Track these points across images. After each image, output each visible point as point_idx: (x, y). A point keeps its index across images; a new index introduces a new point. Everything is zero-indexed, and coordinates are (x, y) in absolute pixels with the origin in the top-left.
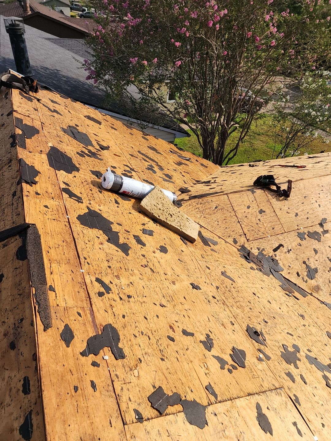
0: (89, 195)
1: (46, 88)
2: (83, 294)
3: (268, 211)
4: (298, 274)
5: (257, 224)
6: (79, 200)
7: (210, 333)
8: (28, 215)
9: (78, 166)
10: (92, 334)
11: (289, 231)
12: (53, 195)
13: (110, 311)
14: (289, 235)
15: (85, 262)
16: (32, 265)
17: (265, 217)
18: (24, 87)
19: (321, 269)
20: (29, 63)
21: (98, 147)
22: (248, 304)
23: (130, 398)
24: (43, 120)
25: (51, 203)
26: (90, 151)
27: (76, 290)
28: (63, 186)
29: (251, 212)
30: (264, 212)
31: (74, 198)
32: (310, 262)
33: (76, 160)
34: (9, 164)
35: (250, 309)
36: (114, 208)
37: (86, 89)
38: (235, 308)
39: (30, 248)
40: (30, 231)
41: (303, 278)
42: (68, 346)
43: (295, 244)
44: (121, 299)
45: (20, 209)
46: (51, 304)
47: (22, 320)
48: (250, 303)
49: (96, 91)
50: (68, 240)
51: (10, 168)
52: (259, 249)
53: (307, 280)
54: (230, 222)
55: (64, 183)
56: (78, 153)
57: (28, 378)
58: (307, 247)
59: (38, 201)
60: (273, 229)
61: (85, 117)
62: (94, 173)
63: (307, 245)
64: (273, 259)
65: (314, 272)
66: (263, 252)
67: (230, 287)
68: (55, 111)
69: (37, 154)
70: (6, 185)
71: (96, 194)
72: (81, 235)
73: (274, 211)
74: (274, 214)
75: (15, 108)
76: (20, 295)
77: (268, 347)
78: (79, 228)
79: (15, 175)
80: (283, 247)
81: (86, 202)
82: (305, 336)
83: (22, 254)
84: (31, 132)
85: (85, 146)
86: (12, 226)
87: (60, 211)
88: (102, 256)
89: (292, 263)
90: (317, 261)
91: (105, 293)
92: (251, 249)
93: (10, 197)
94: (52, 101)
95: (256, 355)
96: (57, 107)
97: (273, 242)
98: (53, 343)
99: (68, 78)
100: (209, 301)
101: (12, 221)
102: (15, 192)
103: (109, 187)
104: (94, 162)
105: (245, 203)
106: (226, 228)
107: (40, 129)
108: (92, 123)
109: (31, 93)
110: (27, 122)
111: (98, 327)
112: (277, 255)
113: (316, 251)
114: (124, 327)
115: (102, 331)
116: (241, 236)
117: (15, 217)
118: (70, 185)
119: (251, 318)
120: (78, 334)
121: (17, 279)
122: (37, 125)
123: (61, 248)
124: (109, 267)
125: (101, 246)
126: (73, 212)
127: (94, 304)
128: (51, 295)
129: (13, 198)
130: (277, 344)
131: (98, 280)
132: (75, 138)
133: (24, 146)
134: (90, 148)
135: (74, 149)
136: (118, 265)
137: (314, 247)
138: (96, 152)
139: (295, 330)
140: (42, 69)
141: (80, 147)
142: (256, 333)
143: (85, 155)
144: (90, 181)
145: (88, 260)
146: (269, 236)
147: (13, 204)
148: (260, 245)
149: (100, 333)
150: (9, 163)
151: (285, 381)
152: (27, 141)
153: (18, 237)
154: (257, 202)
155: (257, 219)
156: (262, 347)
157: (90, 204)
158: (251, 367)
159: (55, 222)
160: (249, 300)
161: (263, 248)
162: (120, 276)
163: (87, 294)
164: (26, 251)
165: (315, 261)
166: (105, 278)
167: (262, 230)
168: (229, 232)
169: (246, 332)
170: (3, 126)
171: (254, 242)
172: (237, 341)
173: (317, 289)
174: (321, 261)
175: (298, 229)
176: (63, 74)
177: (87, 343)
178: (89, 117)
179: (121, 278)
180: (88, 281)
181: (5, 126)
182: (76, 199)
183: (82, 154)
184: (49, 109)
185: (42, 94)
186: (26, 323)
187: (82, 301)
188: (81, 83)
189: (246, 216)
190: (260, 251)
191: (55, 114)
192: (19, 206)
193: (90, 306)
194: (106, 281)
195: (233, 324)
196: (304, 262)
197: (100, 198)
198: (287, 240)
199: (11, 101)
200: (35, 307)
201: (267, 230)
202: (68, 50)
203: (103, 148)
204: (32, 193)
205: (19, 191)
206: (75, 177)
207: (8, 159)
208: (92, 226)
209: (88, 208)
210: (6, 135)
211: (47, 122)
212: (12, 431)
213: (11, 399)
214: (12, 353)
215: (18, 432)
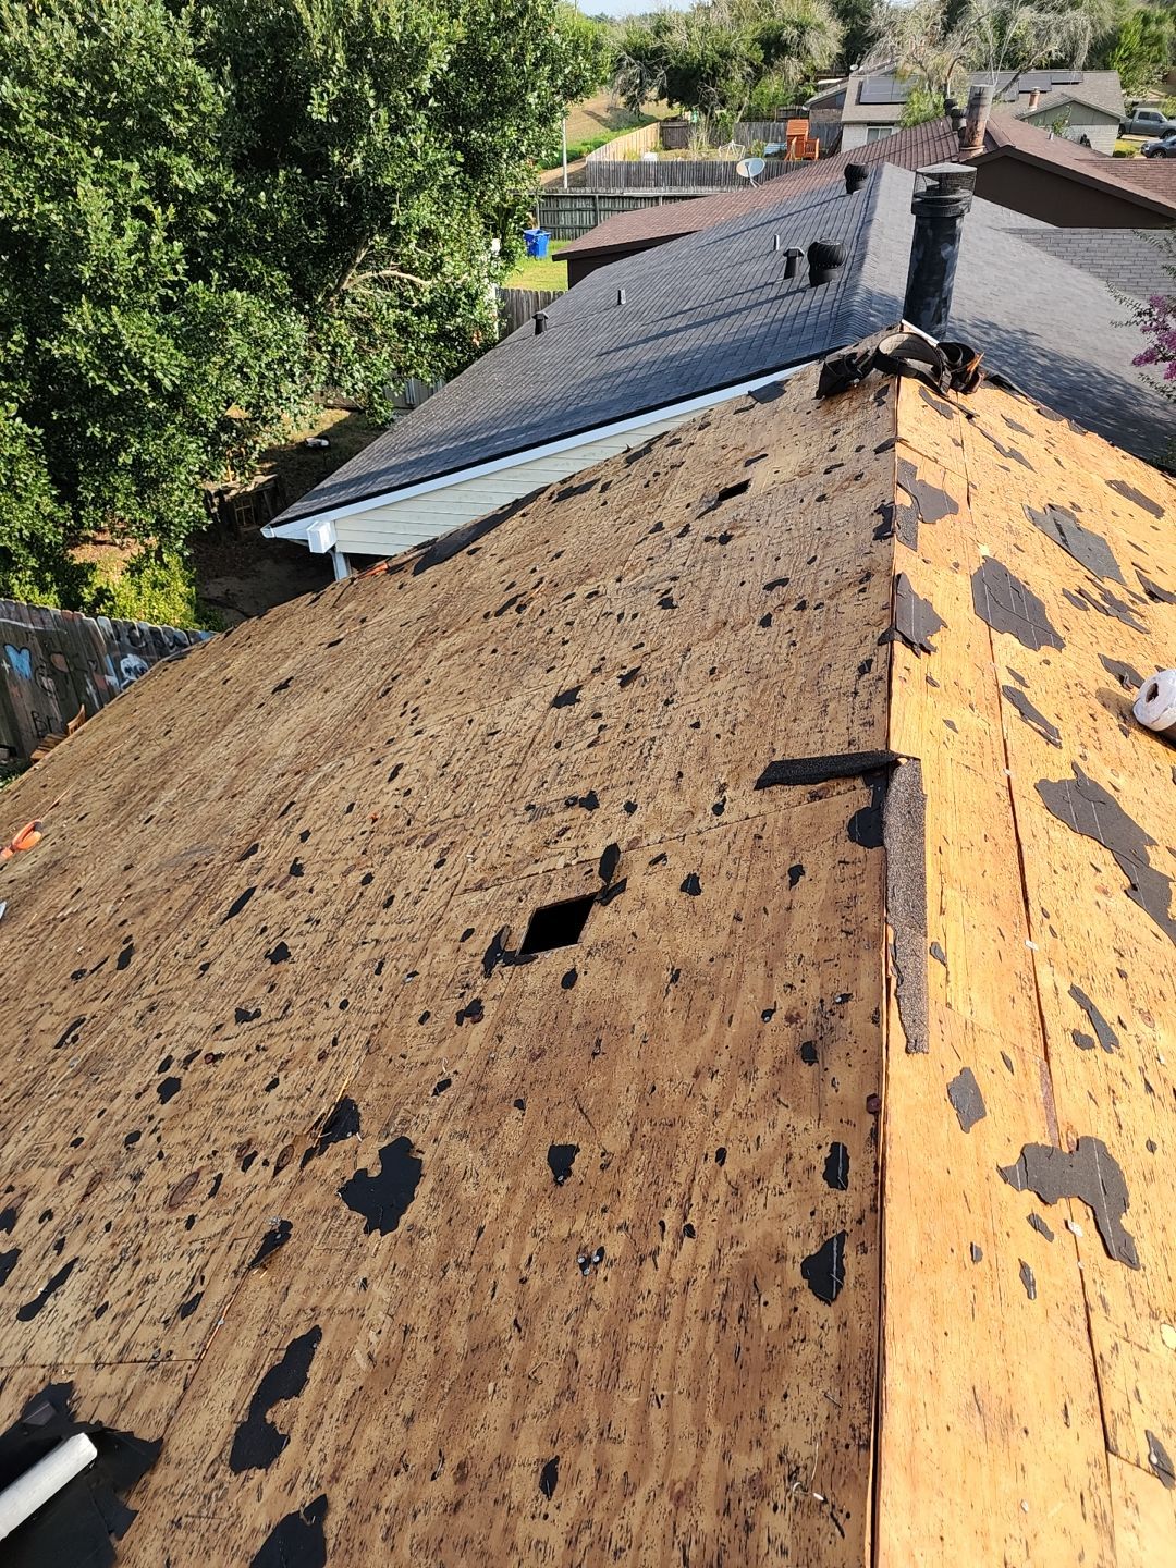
0: (1085, 729)
1: (996, 382)
2: (1025, 1013)
6: (1051, 736)
8: (898, 731)
9: (1061, 632)
10: (1039, 1135)
12: (973, 699)
13: (1105, 1101)
15: (1042, 923)
16: (893, 868)
18: (937, 372)
20: (948, 309)
21: (1139, 590)
23: (1137, 1391)
24: (975, 476)
25: (962, 717)
26: (1107, 596)
27: (1007, 990)
28: (1007, 680)
31: (1034, 725)
33: (1058, 613)
34: (862, 586)
36: (1164, 798)
37: (1114, 399)
39: (894, 819)
40: (900, 779)
42: (965, 1128)
44: (1149, 1089)
45: (877, 710)
46: (931, 993)
47: (846, 998)
49: (1150, 406)
50: (1001, 841)
51: (862, 596)
55: (1011, 672)
56: (1066, 594)
57: (845, 1148)
59: (930, 701)
61: (1109, 483)
62: (1109, 665)
68: (1013, 454)
69: (945, 572)
70: (843, 639)
71: (1110, 733)
72: (1043, 841)
75: (902, 433)
76: (848, 933)
78: (1036, 818)
79: (877, 618)
81: (1070, 750)
83: (867, 829)
84: (937, 505)
85: (1092, 577)
86: (846, 752)
87: (988, 749)
88: (1101, 928)
91: (1097, 1044)
93: (852, 674)
94: (1010, 423)
96: (1021, 442)
98: (925, 1096)
99: (1055, 357)
101: (846, 738)
102: (869, 662)
103: (1162, 725)
104: (1117, 634)
107: (962, 502)
108: (1126, 505)
109: (951, 394)
110: (928, 475)
111: (1063, 1129)
114: (1149, 1177)
115: (1073, 1148)
117: (857, 728)
118: (1028, 682)
120: (997, 1112)
121: (844, 891)
122: (956, 491)
123: (976, 854)
124: (1122, 974)
125: (1102, 898)
126: (1028, 766)
127: (1055, 1056)
128: (934, 970)
129: (860, 677)
131: (1075, 992)
132: (1065, 545)
133: (912, 543)
134: (1109, 585)
135: (1054, 578)
136: (1154, 982)
138: (1130, 604)
140: (976, 326)
141: (1076, 577)
143: (1089, 605)
144: (1092, 687)
145: (1054, 921)
147: (856, 693)
149: (1066, 1150)
150: (861, 582)
152: (923, 528)
153: (859, 782)
157: (1084, 757)
159: (970, 777)
162: (1156, 1018)
163: (1038, 1016)
164: (880, 824)
166: (1101, 1001)
170: (856, 479)
176: (1044, 345)
177: (1022, 1153)
178: (1121, 488)
179: (1158, 1026)
180: (1046, 982)
181: (865, 479)
182: (1039, 728)
183: (1079, 599)
184: (998, 447)
185: (984, 398)
186: (857, 1012)
187: (1020, 1029)
188: (1100, 379)
191: (1011, 463)
192: (875, 701)
193: (1042, 1055)
194: (1108, 1012)
197: (1118, 749)
199: (895, 412)
200: (888, 980)
202: (1081, 267)
203: (1154, 595)
204: (918, 675)
205: (881, 662)
206: (1047, 662)
207: (859, 569)
208: (1081, 827)
209: (1074, 766)
210: (863, 505)
211: (985, 483)
212: (781, 1258)
213: (786, 1181)
214: (806, 1072)
215: (798, 1268)
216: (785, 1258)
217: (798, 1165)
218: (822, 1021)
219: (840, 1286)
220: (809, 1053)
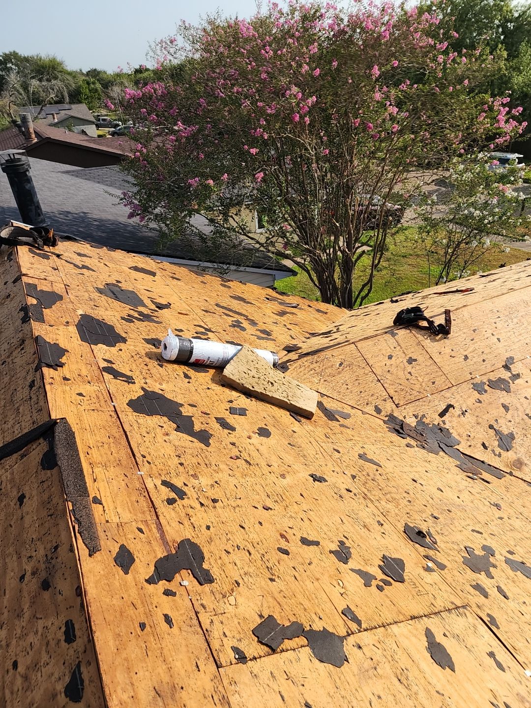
0: (144, 371)
1: (68, 239)
2: (144, 504)
3: (420, 359)
4: (484, 445)
5: (408, 379)
6: (129, 380)
7: (345, 540)
8: (54, 408)
9: (124, 335)
10: (161, 553)
11: (459, 383)
12: (89, 378)
13: (186, 522)
14: (459, 390)
15: (143, 461)
16: (65, 474)
17: (418, 368)
18: (35, 241)
19: (519, 433)
20: (41, 210)
21: (154, 307)
22: (405, 495)
23: (224, 633)
24: (68, 281)
25: (86, 389)
26: (141, 313)
27: (134, 499)
28: (104, 364)
29: (394, 364)
30: (415, 360)
31: (121, 378)
32: (500, 425)
33: (120, 328)
34: (22, 347)
35: (410, 502)
36: (182, 385)
37: (130, 232)
38: (383, 503)
39: (60, 451)
40: (58, 429)
41: (493, 451)
42: (126, 573)
43: (471, 401)
44: (202, 505)
45: (42, 403)
46: (97, 520)
47: (56, 548)
48: (408, 493)
49: (145, 232)
50: (117, 435)
51: (23, 351)
52: (416, 417)
53: (500, 453)
54: (365, 382)
55: (105, 360)
56: (123, 318)
57: (71, 621)
58: (490, 403)
59: (68, 388)
60: (434, 383)
61: (130, 268)
62: (148, 341)
63: (491, 400)
64: (440, 429)
65: (509, 440)
66: (423, 421)
67: (375, 475)
68: (84, 267)
69: (62, 328)
70: (19, 375)
71: (155, 369)
72: (135, 426)
73: (431, 357)
74: (431, 362)
75: (24, 271)
76: (51, 515)
77: (441, 552)
78: (130, 418)
79: (32, 360)
80: (454, 408)
81: (139, 382)
82: (502, 533)
83: (49, 461)
84: (51, 298)
85: (133, 308)
86: (32, 428)
87: (101, 398)
88: (169, 450)
89: (471, 430)
90: (510, 421)
91: (178, 499)
92: (405, 417)
93: (27, 389)
94: (79, 254)
95: (421, 564)
96: (87, 261)
97: (437, 403)
98: (103, 570)
99: (100, 220)
100: (341, 496)
101: (31, 422)
102: (33, 381)
103: (174, 357)
104: (149, 328)
105: (384, 352)
106: (361, 392)
107: (64, 294)
108: (140, 275)
109: (46, 248)
110: (44, 287)
111: (171, 544)
112: (447, 422)
113: (506, 408)
114: (210, 541)
115: (177, 549)
116: (385, 401)
117: (35, 415)
118: (114, 362)
119: (411, 514)
120: (140, 556)
121: (45, 496)
122: (59, 289)
123: (106, 446)
124: (181, 464)
125: (166, 438)
126: (122, 397)
127: (161, 515)
128: (97, 509)
129: (31, 390)
130: (456, 547)
131: (165, 483)
132: (117, 298)
133: (41, 319)
134: (141, 309)
135: (116, 314)
136: (194, 460)
137: (502, 401)
138: (151, 314)
139: (486, 525)
140: (61, 214)
141: (126, 310)
142: (420, 533)
143: (134, 320)
144: (143, 353)
145: (149, 458)
146: (429, 395)
147: (31, 398)
148: (418, 409)
149: (174, 552)
150: (21, 345)
151: (472, 597)
152: (46, 312)
153: (41, 440)
154: (401, 348)
155: (406, 372)
156: (431, 553)
157: (146, 383)
158: (414, 580)
159: (95, 414)
160: (405, 490)
161: (422, 413)
162: (199, 475)
163: (150, 502)
164: (54, 456)
165: (507, 423)
166: (175, 480)
167: (417, 387)
168: (365, 398)
169: (403, 534)
170: (7, 298)
171: (407, 407)
172: (390, 547)
173: (519, 464)
174: (517, 421)
175: (472, 379)
176: (94, 216)
177: (155, 566)
178: (136, 269)
179: (200, 477)
180: (150, 485)
181: (11, 297)
182: (124, 379)
183: (129, 319)
184: (75, 265)
185: (63, 247)
186: (63, 551)
187: (144, 513)
188: (122, 225)
189: (389, 371)
190: (419, 419)
191: (84, 271)
192: (40, 399)
193: (155, 518)
194: (178, 483)
195: (382, 525)
196: (491, 427)
197: (160, 374)
198: (458, 396)
199: (18, 263)
200: (74, 528)
201: (424, 386)
202: (99, 182)
203: (160, 307)
204: (58, 379)
205: (38, 379)
206: (121, 350)
207: (18, 340)
208: (150, 412)
209: (143, 389)
210: (14, 309)
211: (73, 283)
212: (54, 696)
213: (49, 656)
214: (46, 595)
215: (63, 695)
216: (56, 695)
217: (53, 644)
218: (48, 565)
219: (83, 689)
220: (46, 585)
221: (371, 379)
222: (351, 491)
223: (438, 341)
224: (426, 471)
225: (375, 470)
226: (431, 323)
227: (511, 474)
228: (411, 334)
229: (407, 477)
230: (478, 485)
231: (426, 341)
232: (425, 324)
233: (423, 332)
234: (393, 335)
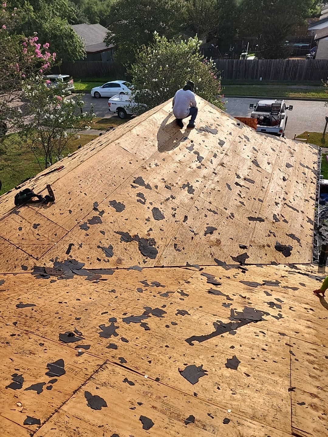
3: (42, 222)
4: (98, 259)
5: (38, 239)
7: (17, 372)
11: (71, 229)
14: (73, 232)
17: (42, 229)
19: (114, 244)
22: (56, 315)
29: (25, 232)
30: (39, 225)
32: (103, 244)
35: (60, 318)
38: (41, 329)
41: (104, 260)
43: (82, 237)
48: (58, 313)
52: (52, 261)
53: (108, 259)
54: (8, 253)
58: (94, 234)
60: (56, 235)
63: (93, 232)
64: (70, 261)
65: (110, 250)
66: (57, 261)
67: (31, 313)
73: (48, 219)
74: (49, 222)
77: (86, 338)
80: (74, 245)
82: (118, 305)
89: (89, 254)
90: (108, 239)
92: (45, 264)
97: (62, 246)
100: (7, 343)
105: (14, 227)
106: (7, 261)
112: (73, 255)
113: (103, 233)
116: (27, 259)
119: (62, 326)
137: (100, 229)
139: (109, 306)
142: (70, 335)
146: (55, 244)
148: (51, 256)
151: (109, 354)
154: (26, 220)
155: (35, 235)
156: (79, 343)
158: (72, 367)
160: (55, 312)
161: (55, 257)
165: (106, 241)
167: (46, 241)
168: (12, 263)
171: (44, 257)
172: (52, 356)
173: (119, 261)
174: (111, 238)
175: (78, 223)
189: (23, 239)
190: (54, 261)
195: (43, 344)
196: (99, 247)
198: (74, 237)
201: (50, 239)
221: (12, 249)
222: (15, 335)
223: (49, 207)
224: (67, 293)
225: (31, 310)
226: (40, 197)
227: (117, 268)
228: (29, 209)
229: (55, 303)
230: (100, 285)
231: (41, 210)
232: (36, 199)
233: (37, 205)
234: (17, 213)
